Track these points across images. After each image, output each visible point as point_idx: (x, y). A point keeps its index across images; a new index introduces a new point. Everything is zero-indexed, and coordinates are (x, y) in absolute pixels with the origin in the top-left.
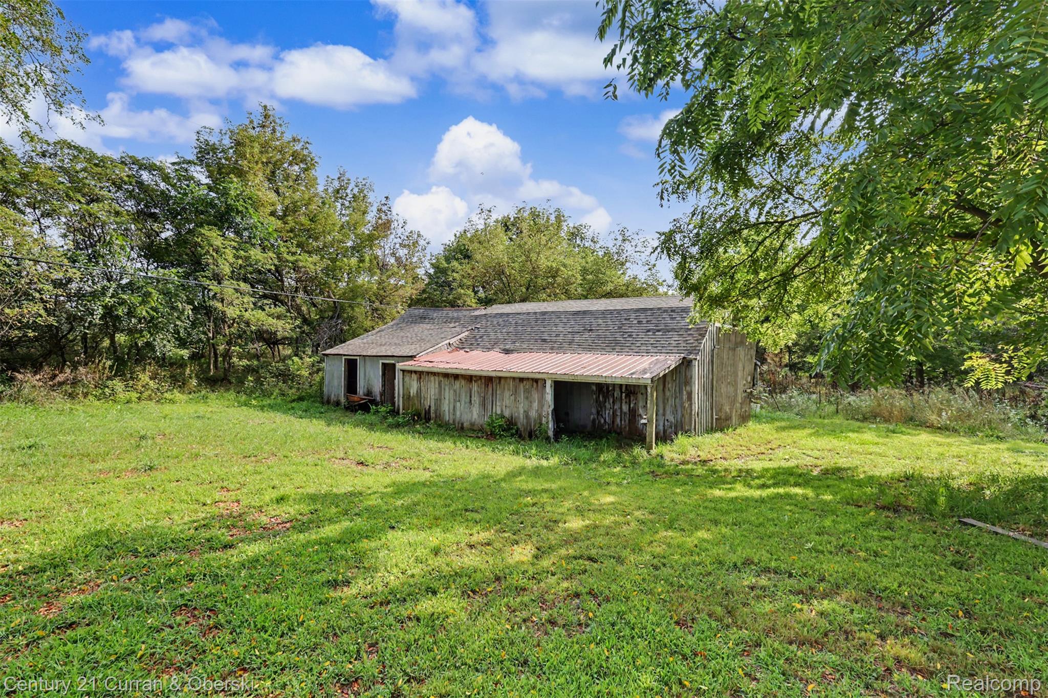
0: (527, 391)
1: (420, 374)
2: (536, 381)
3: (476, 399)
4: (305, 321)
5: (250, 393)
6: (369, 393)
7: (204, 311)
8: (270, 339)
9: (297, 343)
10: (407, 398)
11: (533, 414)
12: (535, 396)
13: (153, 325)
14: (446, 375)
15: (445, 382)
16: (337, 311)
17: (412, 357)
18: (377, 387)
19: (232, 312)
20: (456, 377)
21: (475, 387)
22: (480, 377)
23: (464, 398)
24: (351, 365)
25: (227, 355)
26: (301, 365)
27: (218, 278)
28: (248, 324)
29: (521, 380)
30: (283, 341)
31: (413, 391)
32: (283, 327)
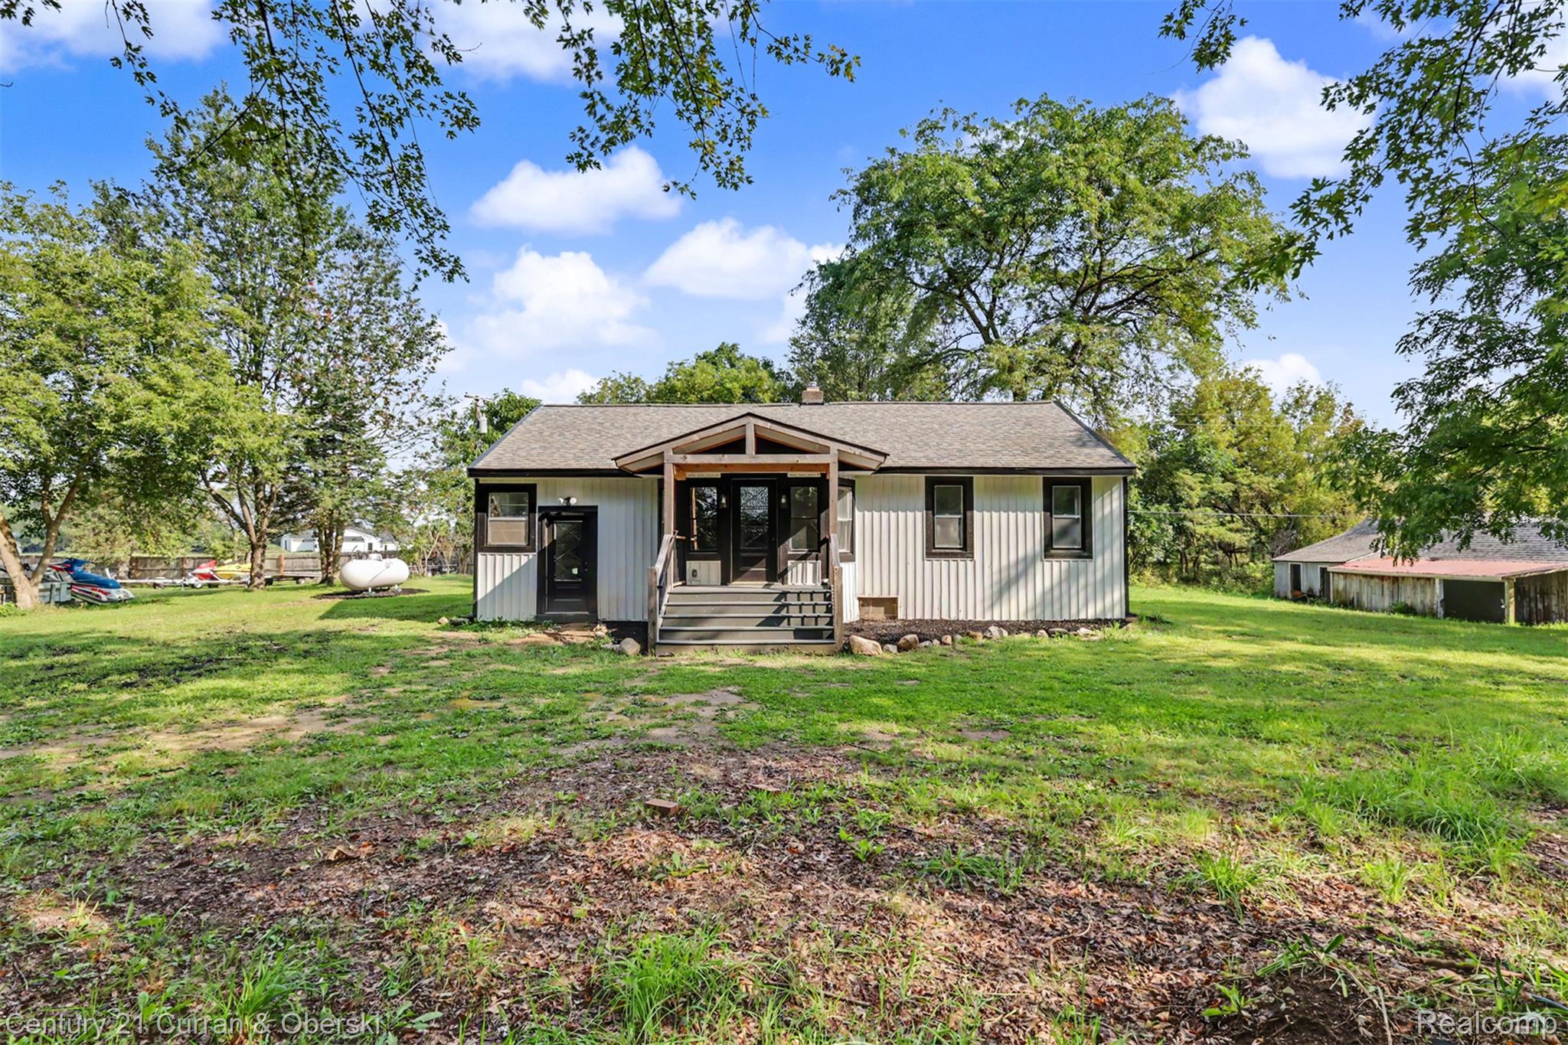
0: (1423, 587)
1: (1346, 575)
2: (1429, 579)
3: (1386, 592)
4: (1261, 531)
5: (1216, 590)
6: (1311, 590)
7: (1180, 530)
8: (1229, 549)
9: (1254, 552)
10: (1337, 592)
11: (1427, 601)
12: (1428, 590)
13: (1151, 541)
14: (1365, 576)
15: (1364, 580)
16: (1293, 524)
17: (1342, 563)
18: (1317, 586)
19: (1200, 530)
20: (1372, 577)
21: (1386, 584)
22: (1389, 577)
23: (1378, 591)
24: (1296, 569)
25: (1196, 562)
26: (1256, 569)
27: (1189, 506)
28: (1212, 537)
29: (1419, 579)
30: (1240, 550)
31: (1341, 587)
32: (1239, 540)
